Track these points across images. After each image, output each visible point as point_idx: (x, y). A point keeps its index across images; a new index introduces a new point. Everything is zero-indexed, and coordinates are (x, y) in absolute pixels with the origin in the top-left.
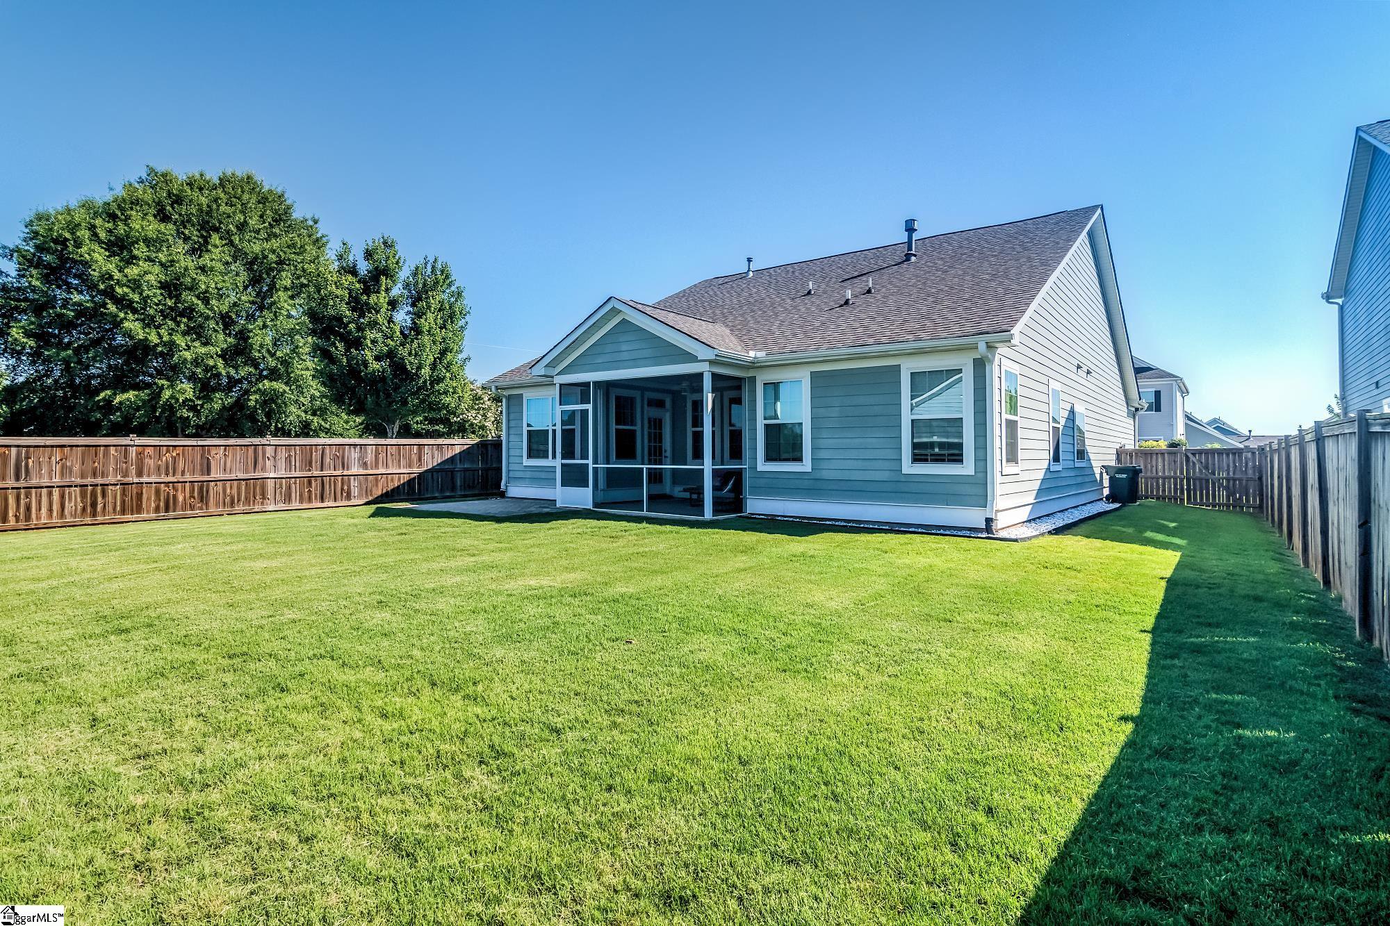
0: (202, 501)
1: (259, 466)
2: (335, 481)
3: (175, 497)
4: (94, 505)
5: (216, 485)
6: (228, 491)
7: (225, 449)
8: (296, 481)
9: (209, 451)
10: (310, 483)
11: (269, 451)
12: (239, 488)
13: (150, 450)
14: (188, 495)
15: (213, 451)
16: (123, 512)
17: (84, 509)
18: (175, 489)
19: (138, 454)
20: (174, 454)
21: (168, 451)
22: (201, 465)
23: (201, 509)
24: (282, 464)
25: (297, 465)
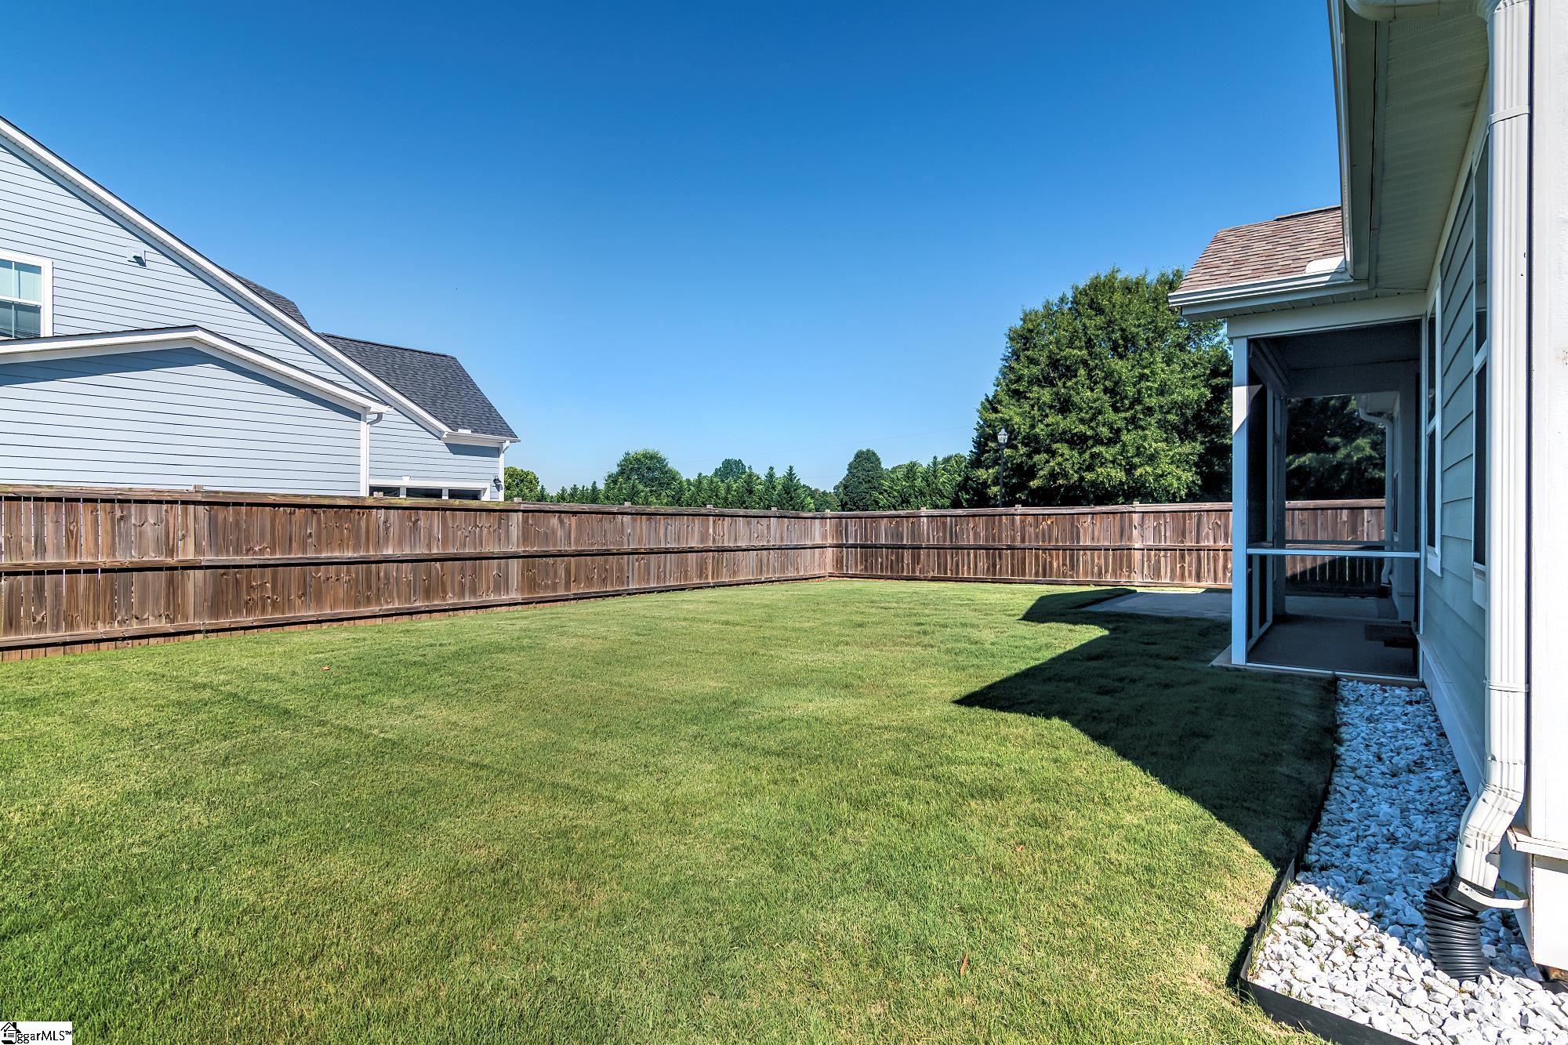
0: (1073, 569)
1: (1126, 534)
2: (1214, 556)
3: (1051, 563)
4: (994, 566)
5: (1085, 554)
6: (1096, 561)
7: (1093, 518)
8: (1166, 554)
9: (1078, 519)
10: (1183, 557)
11: (1136, 518)
12: (1106, 559)
13: (1030, 519)
14: (1061, 563)
15: (1082, 519)
16: (1012, 575)
17: (988, 568)
18: (1051, 556)
19: (1022, 522)
20: (1049, 522)
21: (1044, 520)
22: (1072, 533)
23: (1072, 577)
24: (1149, 533)
25: (1168, 534)
